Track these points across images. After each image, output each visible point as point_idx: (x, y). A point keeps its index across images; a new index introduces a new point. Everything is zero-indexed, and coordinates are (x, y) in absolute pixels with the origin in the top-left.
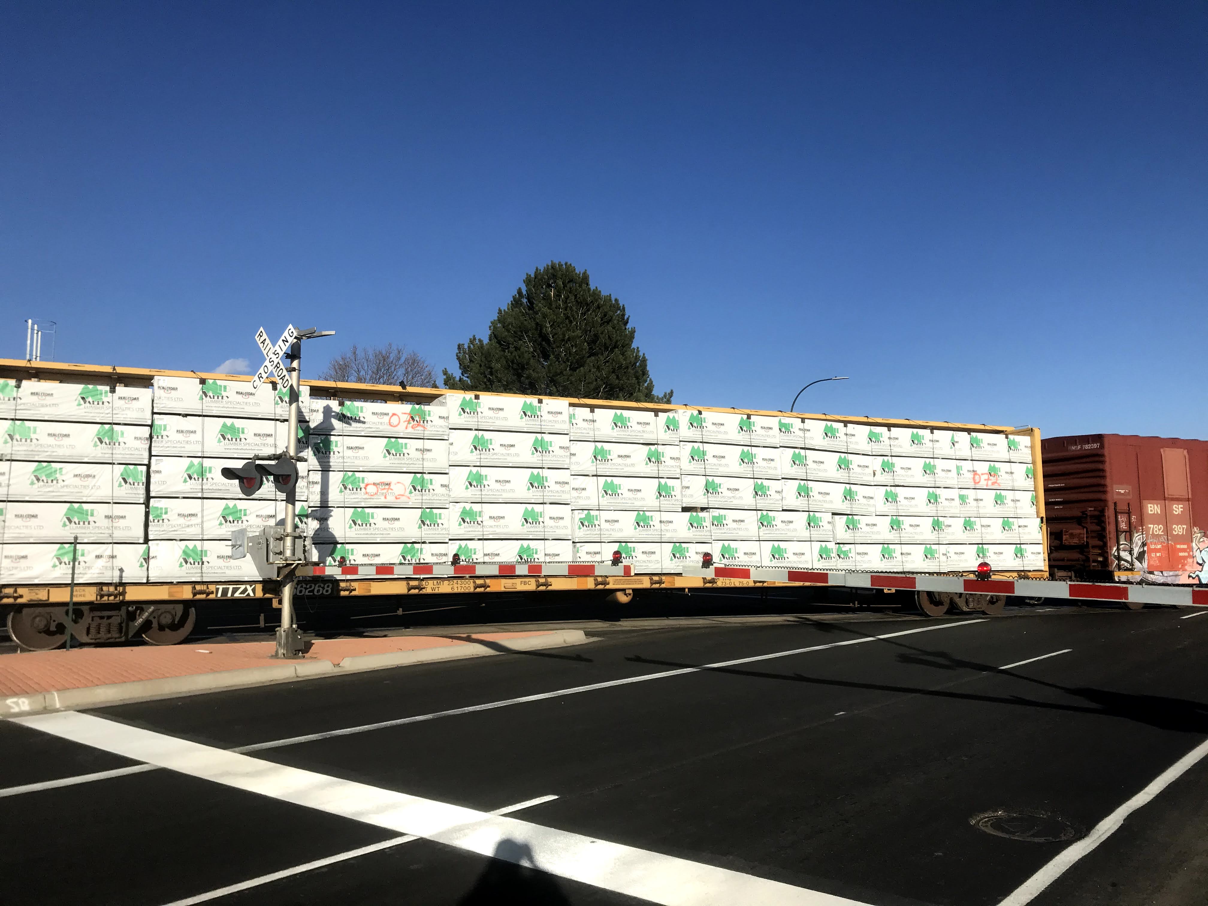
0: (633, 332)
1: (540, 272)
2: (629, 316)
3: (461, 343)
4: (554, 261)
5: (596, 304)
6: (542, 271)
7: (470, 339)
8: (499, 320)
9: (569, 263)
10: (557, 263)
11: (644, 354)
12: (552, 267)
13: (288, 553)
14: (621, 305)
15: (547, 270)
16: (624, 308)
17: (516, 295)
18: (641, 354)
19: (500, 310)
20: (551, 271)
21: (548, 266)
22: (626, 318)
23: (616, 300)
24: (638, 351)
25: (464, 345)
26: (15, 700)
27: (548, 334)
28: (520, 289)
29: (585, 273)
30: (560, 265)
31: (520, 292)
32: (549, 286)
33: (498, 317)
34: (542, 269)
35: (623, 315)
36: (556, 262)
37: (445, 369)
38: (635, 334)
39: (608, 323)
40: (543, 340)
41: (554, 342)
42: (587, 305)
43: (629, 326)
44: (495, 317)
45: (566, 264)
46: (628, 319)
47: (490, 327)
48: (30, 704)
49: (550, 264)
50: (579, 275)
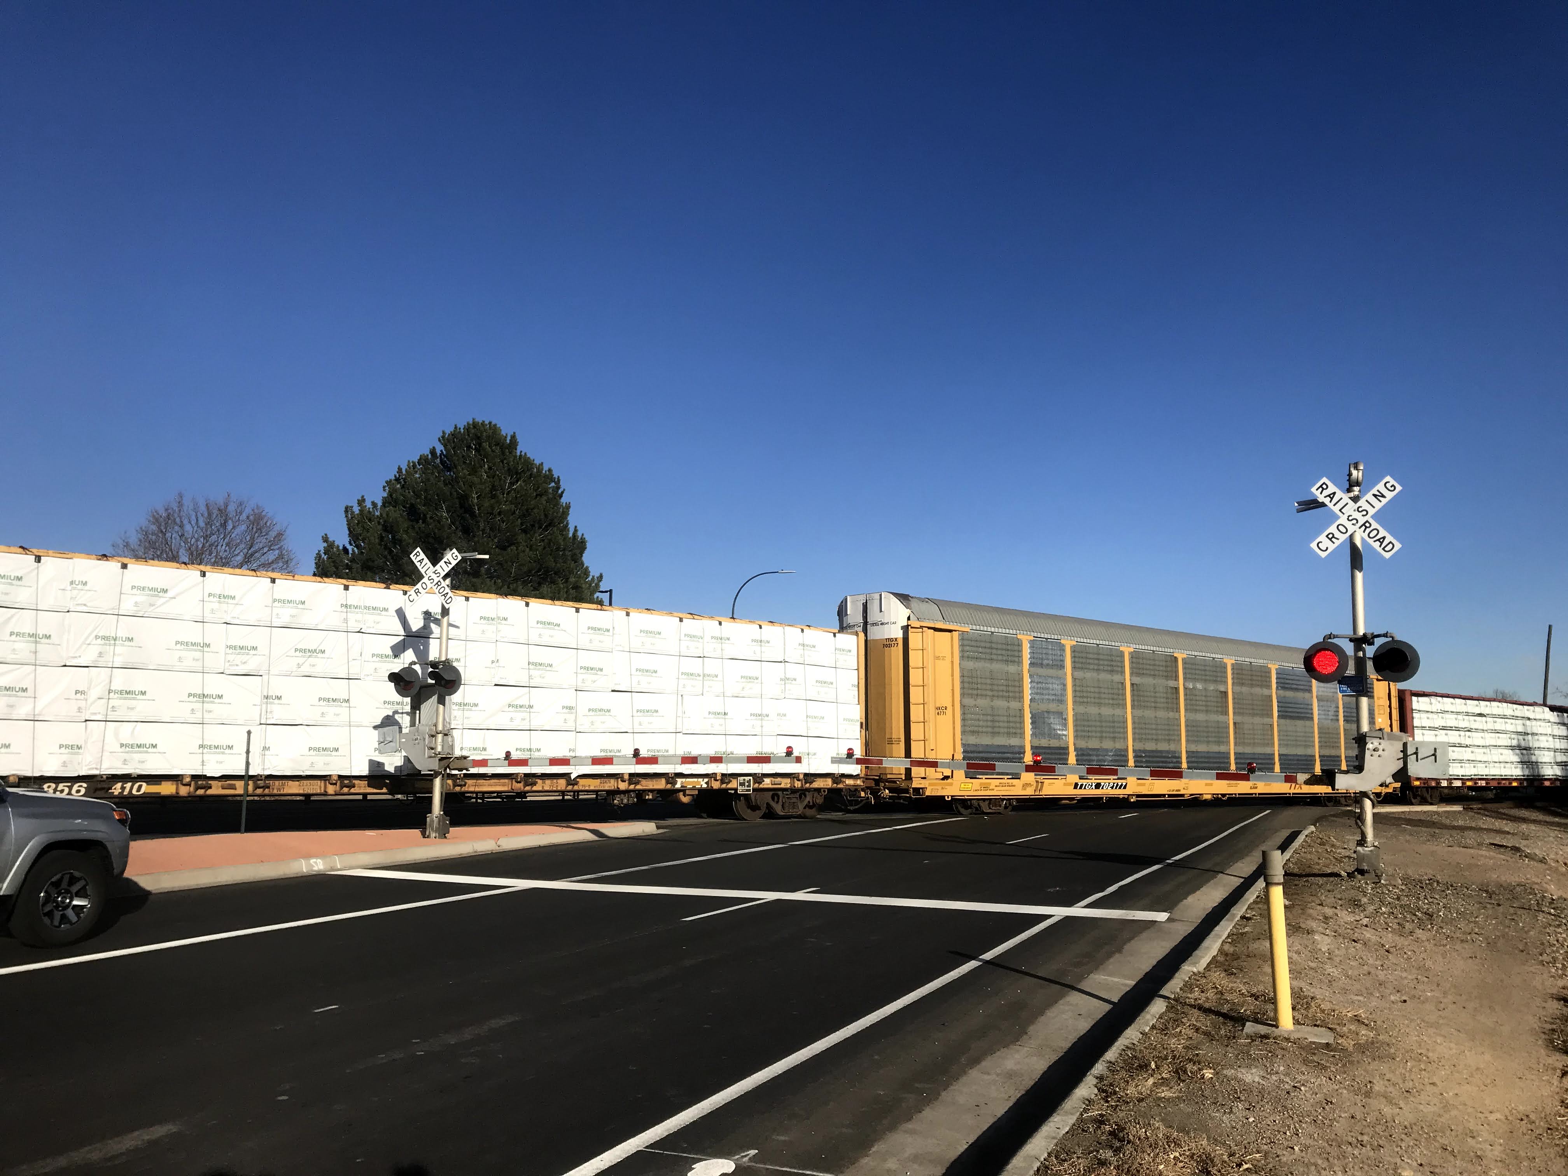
0: (568, 507)
1: (460, 432)
2: (564, 490)
3: (350, 505)
4: (476, 420)
5: (528, 473)
6: (462, 431)
7: (358, 500)
8: (397, 480)
9: (493, 423)
10: (481, 422)
11: (583, 535)
12: (474, 427)
13: (439, 749)
14: (556, 476)
15: (467, 429)
16: (559, 480)
17: (428, 455)
18: (579, 534)
19: (400, 470)
20: (473, 431)
21: (468, 424)
22: (560, 492)
23: (550, 470)
24: (576, 530)
25: (352, 507)
26: (315, 860)
27: (474, 506)
28: (434, 448)
29: (513, 437)
30: (483, 424)
31: (433, 452)
32: (469, 447)
33: (395, 476)
34: (461, 426)
35: (558, 488)
36: (479, 420)
37: (326, 535)
38: (571, 510)
39: (541, 495)
40: (465, 512)
41: (480, 514)
42: (517, 473)
43: (564, 500)
44: (391, 475)
45: (490, 423)
46: (562, 493)
47: (384, 487)
48: (323, 864)
49: (471, 422)
50: (506, 437)
